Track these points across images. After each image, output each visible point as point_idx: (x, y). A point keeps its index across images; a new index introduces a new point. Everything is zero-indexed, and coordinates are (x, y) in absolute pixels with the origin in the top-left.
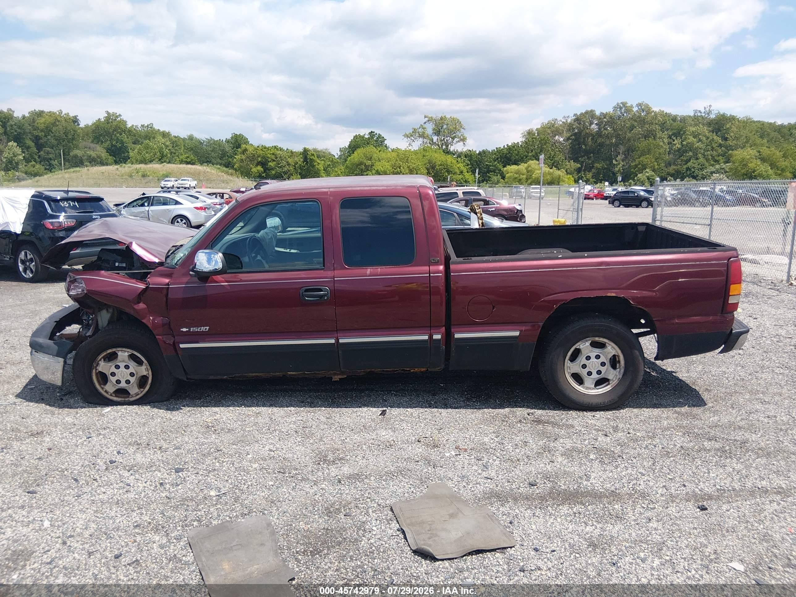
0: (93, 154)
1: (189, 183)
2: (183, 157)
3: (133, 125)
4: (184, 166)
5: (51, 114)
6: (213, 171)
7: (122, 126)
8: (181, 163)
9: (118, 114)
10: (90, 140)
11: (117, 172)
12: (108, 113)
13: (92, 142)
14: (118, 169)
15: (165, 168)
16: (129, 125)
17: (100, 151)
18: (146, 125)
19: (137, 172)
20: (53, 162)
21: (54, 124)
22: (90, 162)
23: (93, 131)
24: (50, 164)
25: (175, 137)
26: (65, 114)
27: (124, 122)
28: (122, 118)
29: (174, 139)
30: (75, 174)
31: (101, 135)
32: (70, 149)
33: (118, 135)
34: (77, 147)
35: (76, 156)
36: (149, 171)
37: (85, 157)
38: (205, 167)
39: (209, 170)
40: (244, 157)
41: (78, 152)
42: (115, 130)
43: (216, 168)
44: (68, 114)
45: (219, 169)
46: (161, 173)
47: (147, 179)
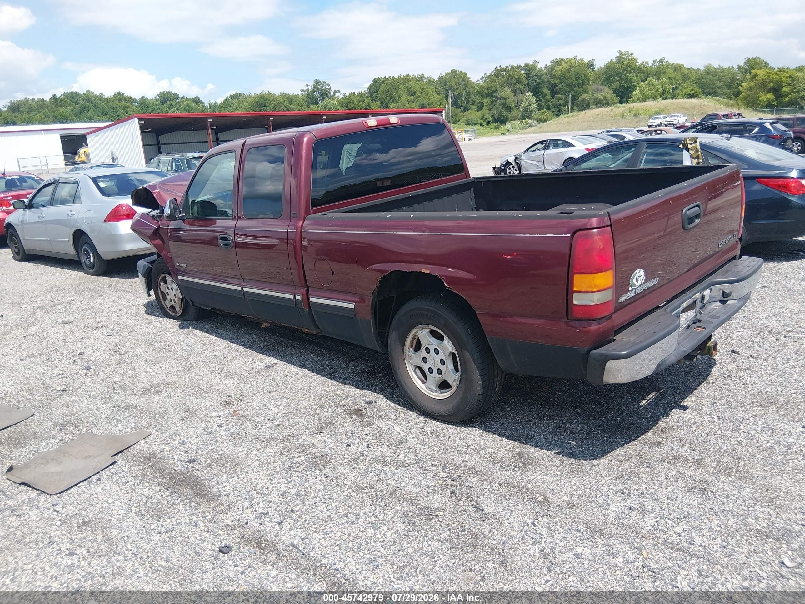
0: (599, 96)
1: (678, 119)
2: (688, 91)
3: (643, 62)
4: (685, 100)
5: (568, 61)
6: (710, 104)
7: (633, 65)
8: (683, 98)
9: (630, 53)
10: (600, 83)
11: (611, 113)
12: (620, 52)
13: (602, 84)
14: (612, 110)
15: (658, 105)
16: (639, 62)
17: (607, 92)
18: (658, 60)
19: (630, 112)
20: (562, 108)
21: (569, 71)
22: (596, 105)
23: (604, 73)
24: (559, 110)
25: (688, 69)
26: (580, 59)
27: (635, 60)
28: (633, 56)
29: (686, 72)
30: (573, 118)
31: (611, 76)
32: (580, 94)
33: (628, 74)
34: (586, 92)
35: (584, 100)
36: (642, 110)
37: (593, 100)
38: (702, 100)
39: (706, 103)
40: (752, 84)
41: (586, 96)
42: (624, 70)
43: (714, 100)
44: (582, 60)
45: (718, 100)
46: (654, 110)
47: (639, 118)
